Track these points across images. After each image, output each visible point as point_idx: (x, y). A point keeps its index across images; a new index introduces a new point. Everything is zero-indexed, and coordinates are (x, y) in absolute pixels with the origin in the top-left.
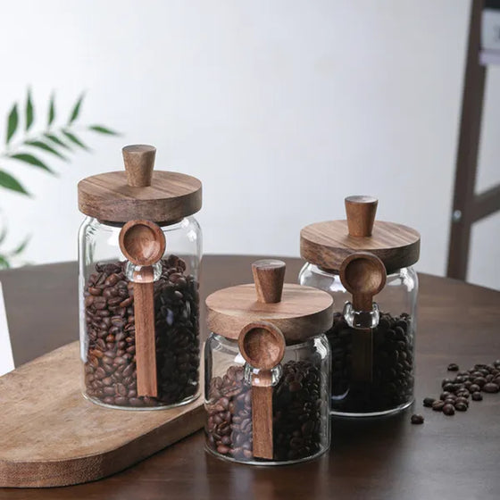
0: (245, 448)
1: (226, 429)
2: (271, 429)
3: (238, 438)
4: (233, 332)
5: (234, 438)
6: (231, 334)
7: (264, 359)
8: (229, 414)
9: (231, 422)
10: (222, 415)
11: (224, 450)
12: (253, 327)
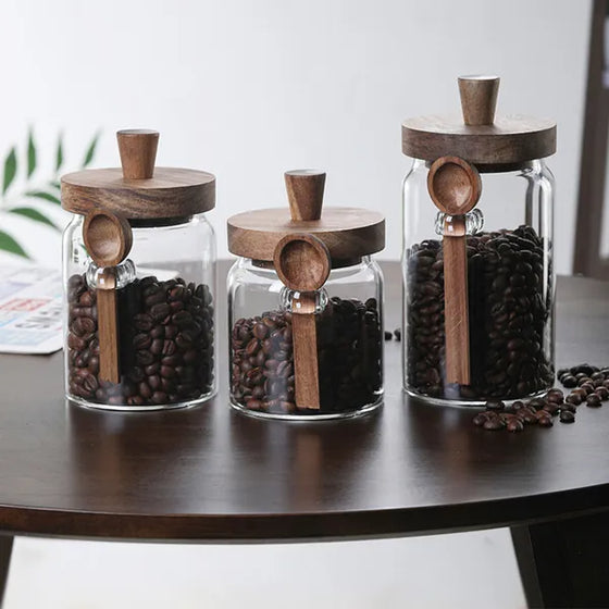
0: (282, 400)
1: (258, 378)
2: (316, 369)
3: (273, 387)
4: (266, 252)
5: (269, 388)
6: (263, 254)
7: (305, 281)
8: (261, 357)
9: (265, 367)
10: (251, 360)
11: (255, 405)
12: (290, 239)
